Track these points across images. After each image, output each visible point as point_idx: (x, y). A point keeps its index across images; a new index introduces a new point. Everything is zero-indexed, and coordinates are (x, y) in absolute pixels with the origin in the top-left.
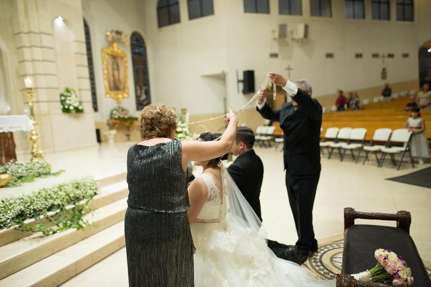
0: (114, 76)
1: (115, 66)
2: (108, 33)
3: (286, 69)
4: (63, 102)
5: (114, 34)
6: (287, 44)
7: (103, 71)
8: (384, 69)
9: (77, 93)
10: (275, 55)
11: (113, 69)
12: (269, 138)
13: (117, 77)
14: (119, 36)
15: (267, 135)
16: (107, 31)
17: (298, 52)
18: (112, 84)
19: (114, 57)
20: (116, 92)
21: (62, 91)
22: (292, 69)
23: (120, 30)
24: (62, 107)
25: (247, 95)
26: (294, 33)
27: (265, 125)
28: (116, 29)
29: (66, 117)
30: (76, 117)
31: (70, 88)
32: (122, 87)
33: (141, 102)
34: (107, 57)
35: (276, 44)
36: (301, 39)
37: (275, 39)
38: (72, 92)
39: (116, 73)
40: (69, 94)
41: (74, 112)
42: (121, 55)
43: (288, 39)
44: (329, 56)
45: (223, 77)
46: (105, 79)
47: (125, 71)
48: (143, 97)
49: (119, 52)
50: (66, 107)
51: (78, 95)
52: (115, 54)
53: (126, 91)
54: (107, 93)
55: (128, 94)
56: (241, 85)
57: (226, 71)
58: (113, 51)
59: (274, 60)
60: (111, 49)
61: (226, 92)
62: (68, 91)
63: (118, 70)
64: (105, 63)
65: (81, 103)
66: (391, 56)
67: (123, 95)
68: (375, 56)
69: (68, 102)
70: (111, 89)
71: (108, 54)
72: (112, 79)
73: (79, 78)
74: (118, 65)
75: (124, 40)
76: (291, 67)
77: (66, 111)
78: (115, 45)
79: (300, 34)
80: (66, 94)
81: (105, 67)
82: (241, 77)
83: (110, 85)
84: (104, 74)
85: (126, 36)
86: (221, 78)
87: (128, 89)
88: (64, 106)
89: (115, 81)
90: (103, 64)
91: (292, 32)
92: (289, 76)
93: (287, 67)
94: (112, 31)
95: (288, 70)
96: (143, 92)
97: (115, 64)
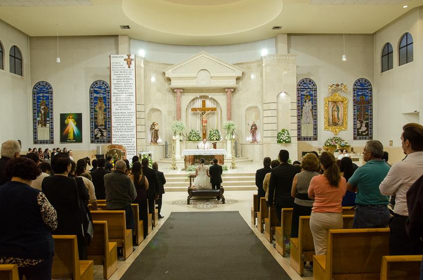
0: (333, 115)
1: (335, 109)
4: (279, 137)
9: (290, 132)
11: (333, 111)
13: (336, 116)
14: (339, 88)
16: (329, 86)
18: (331, 121)
19: (335, 102)
21: (280, 131)
23: (340, 83)
24: (278, 140)
29: (279, 145)
30: (286, 145)
32: (340, 123)
33: (360, 133)
39: (336, 113)
41: (284, 142)
42: (342, 100)
46: (325, 118)
47: (345, 111)
48: (364, 129)
49: (339, 98)
53: (344, 125)
54: (326, 128)
55: (346, 128)
58: (333, 99)
62: (284, 131)
63: (338, 111)
65: (290, 137)
70: (329, 125)
71: (329, 101)
73: (291, 123)
74: (338, 108)
75: (343, 89)
77: (280, 142)
83: (329, 122)
87: (347, 124)
89: (334, 119)
94: (333, 85)
96: (364, 125)
97: (335, 107)
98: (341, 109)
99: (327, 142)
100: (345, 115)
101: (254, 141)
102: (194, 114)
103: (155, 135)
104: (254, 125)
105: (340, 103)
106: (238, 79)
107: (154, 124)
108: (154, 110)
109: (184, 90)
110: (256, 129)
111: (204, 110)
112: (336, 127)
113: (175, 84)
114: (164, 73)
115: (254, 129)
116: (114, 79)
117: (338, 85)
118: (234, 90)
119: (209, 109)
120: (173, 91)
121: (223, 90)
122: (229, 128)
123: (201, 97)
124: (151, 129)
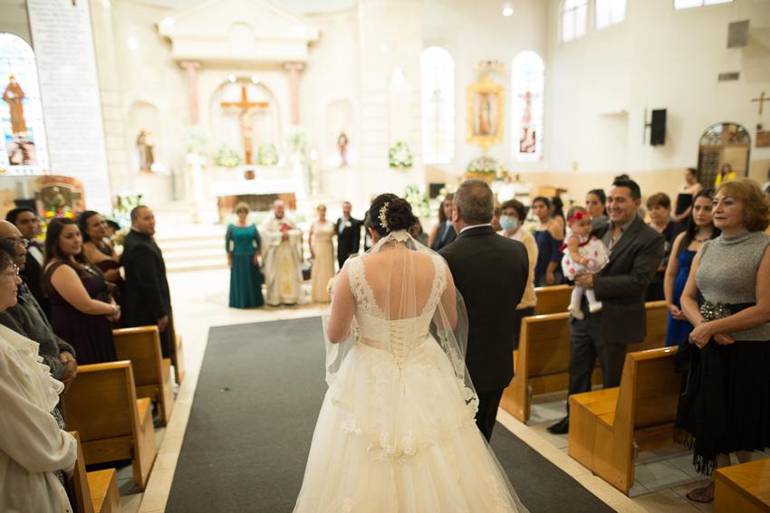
0: (481, 117)
1: (485, 106)
2: (476, 66)
3: (756, 100)
4: (391, 156)
5: (483, 65)
10: (734, 76)
11: (481, 110)
13: (485, 118)
16: (473, 64)
18: (477, 128)
19: (484, 95)
20: (482, 138)
21: (393, 145)
22: (766, 100)
23: (493, 60)
24: (389, 161)
28: (485, 59)
29: (393, 169)
30: (405, 172)
31: (403, 141)
32: (492, 130)
34: (474, 95)
35: (738, 56)
38: (404, 146)
39: (485, 114)
40: (399, 148)
41: (401, 166)
42: (495, 90)
47: (499, 110)
49: (492, 86)
53: (498, 134)
54: (469, 140)
55: (502, 140)
56: (649, 130)
58: (483, 87)
59: (731, 83)
60: (482, 83)
62: (400, 145)
63: (489, 109)
64: (470, 103)
65: (410, 157)
67: (492, 140)
69: (396, 156)
70: (475, 134)
72: (477, 122)
74: (488, 104)
76: (767, 96)
77: (393, 165)
80: (396, 148)
82: (649, 120)
83: (474, 129)
86: (623, 116)
87: (502, 133)
89: (482, 124)
92: (761, 112)
93: (758, 96)
94: (480, 64)
95: (758, 103)
97: (485, 102)
99: (471, 165)
100: (501, 117)
101: (345, 164)
102: (226, 114)
103: (149, 157)
104: (343, 135)
106: (310, 45)
107: (142, 134)
108: (140, 104)
109: (203, 65)
110: (346, 141)
111: (245, 105)
113: (181, 50)
114: (156, 27)
115: (343, 144)
116: (39, 31)
117: (489, 63)
118: (301, 68)
119: (253, 105)
120: (179, 64)
121: (282, 66)
122: (296, 141)
123: (239, 80)
124: (139, 143)
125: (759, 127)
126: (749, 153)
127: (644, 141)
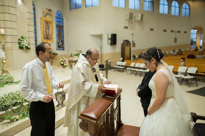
0: (46, 32)
1: (47, 27)
3: (131, 35)
4: (19, 43)
5: (48, 11)
6: (133, 23)
7: (41, 29)
8: (176, 38)
9: (27, 39)
10: (126, 28)
11: (46, 29)
12: (123, 67)
13: (48, 32)
14: (50, 12)
15: (122, 66)
16: (44, 9)
17: (137, 27)
19: (47, 22)
21: (19, 37)
22: (134, 35)
23: (51, 9)
24: (19, 46)
25: (112, 46)
26: (136, 17)
27: (120, 61)
28: (49, 8)
29: (21, 51)
30: (26, 52)
31: (24, 36)
32: (50, 38)
33: (59, 46)
34: (43, 22)
35: (127, 22)
36: (139, 21)
37: (127, 20)
38: (25, 38)
39: (48, 30)
40: (23, 40)
41: (25, 49)
42: (51, 22)
43: (133, 20)
44: (152, 30)
45: (101, 36)
46: (41, 33)
47: (52, 30)
48: (61, 43)
49: (50, 20)
50: (21, 46)
51: (28, 41)
52: (48, 21)
53: (52, 40)
54: (42, 40)
55: (53, 42)
56: (110, 41)
57: (103, 33)
58: (46, 19)
59: (126, 29)
60: (46, 18)
61: (102, 44)
62: (23, 38)
63: (49, 29)
64: (42, 25)
65: (29, 44)
66: (179, 32)
67: (50, 41)
68: (172, 31)
69: (22, 43)
70: (44, 39)
71: (44, 21)
72: (45, 33)
73: (28, 31)
74: (49, 27)
75: (52, 14)
76: (134, 34)
77: (21, 48)
78: (48, 16)
79: (139, 18)
80: (21, 39)
81: (42, 27)
82: (110, 37)
83: (44, 36)
84: (41, 31)
85: (54, 12)
86: (100, 37)
87: (53, 39)
88: (20, 45)
89: (46, 34)
90: (41, 25)
91: (135, 17)
92: (133, 38)
93: (132, 34)
94: (47, 9)
95: (132, 35)
96: (61, 41)
97: (47, 26)
98: (50, 29)
100: (52, 33)
105: (50, 24)
112: (48, 40)
125: (133, 41)
126: (130, 48)
127: (108, 44)
